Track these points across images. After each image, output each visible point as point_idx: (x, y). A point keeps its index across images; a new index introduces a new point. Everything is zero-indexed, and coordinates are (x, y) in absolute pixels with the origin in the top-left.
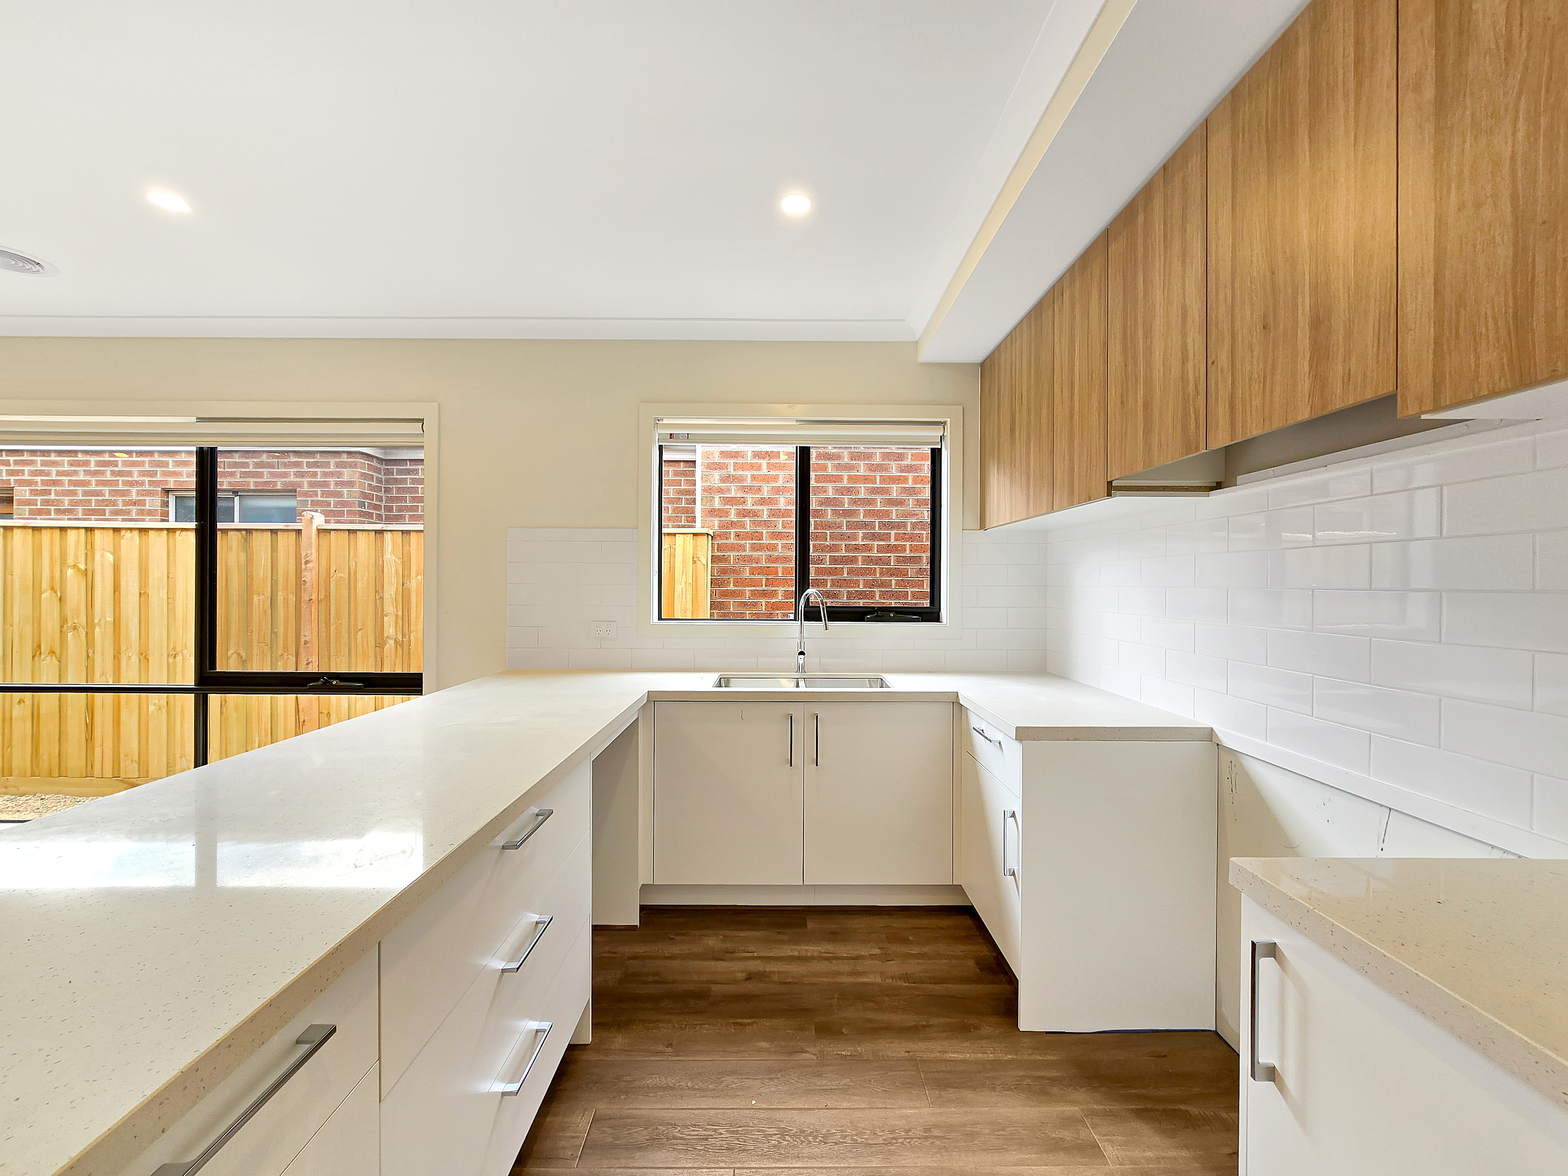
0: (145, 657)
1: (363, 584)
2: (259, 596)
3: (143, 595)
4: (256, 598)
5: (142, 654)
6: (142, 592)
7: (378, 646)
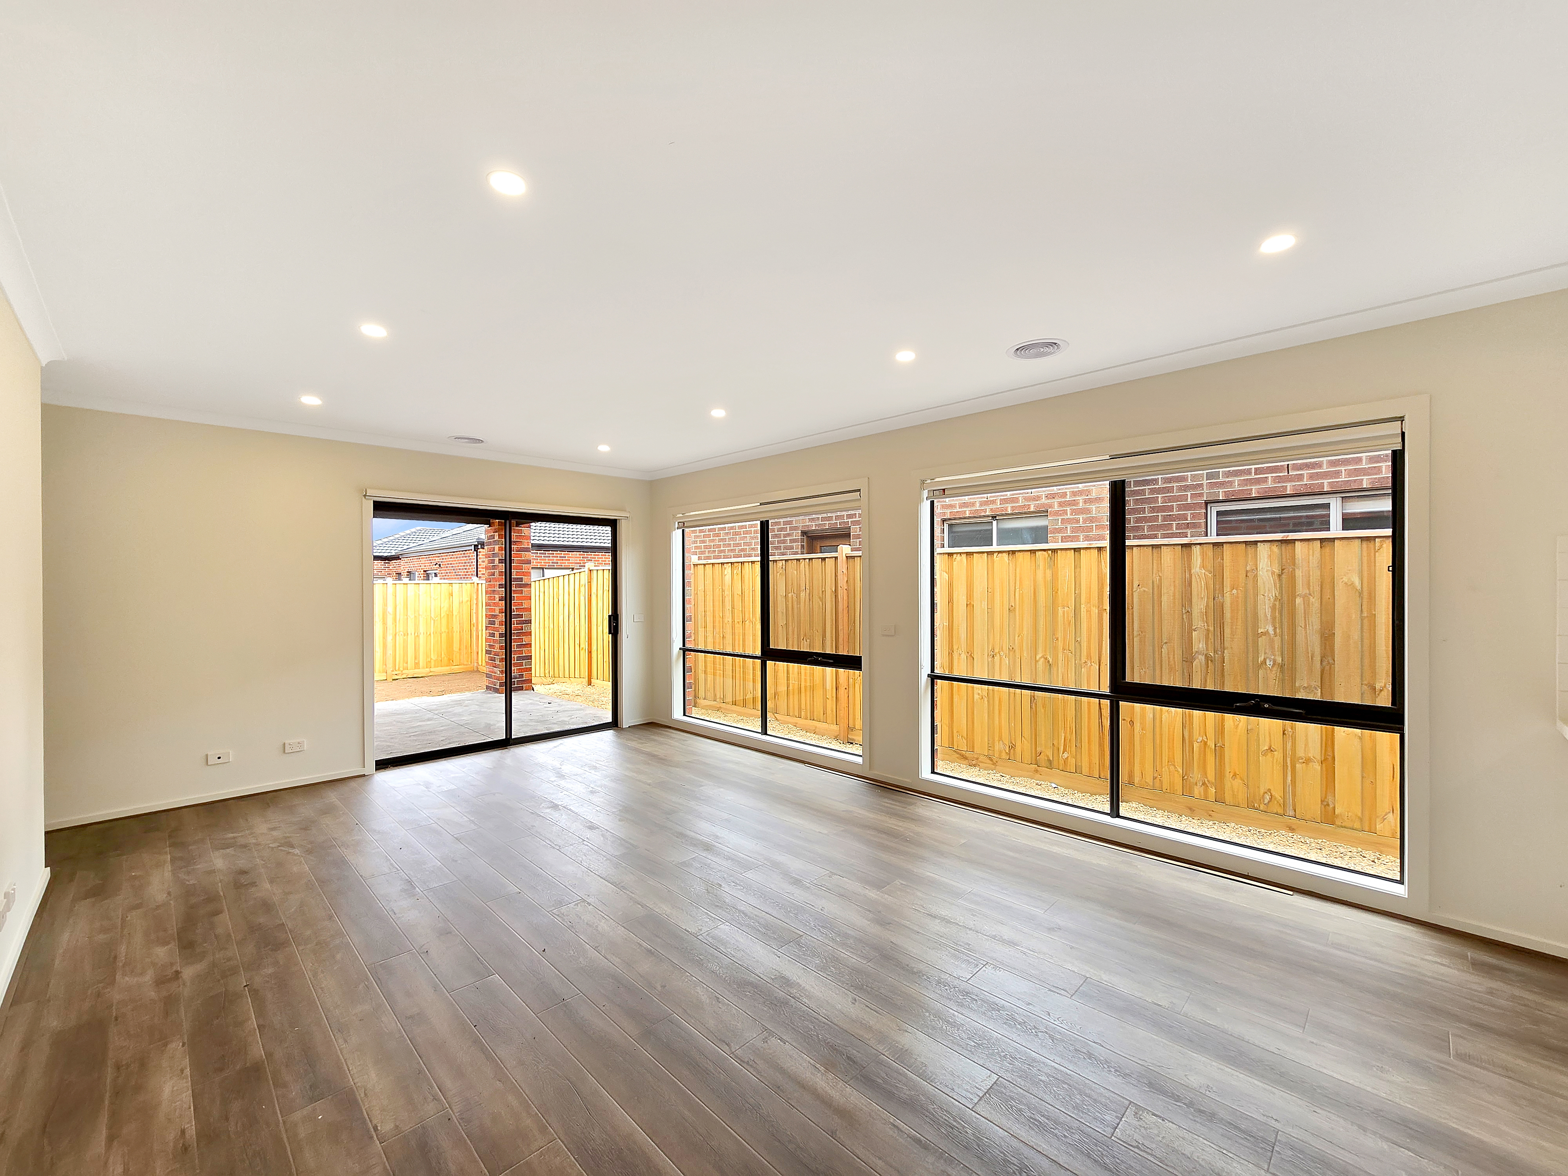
0: (971, 655)
1: (1169, 598)
2: (1064, 608)
3: (969, 605)
4: (1060, 610)
5: (968, 652)
6: (968, 603)
7: (1184, 661)
